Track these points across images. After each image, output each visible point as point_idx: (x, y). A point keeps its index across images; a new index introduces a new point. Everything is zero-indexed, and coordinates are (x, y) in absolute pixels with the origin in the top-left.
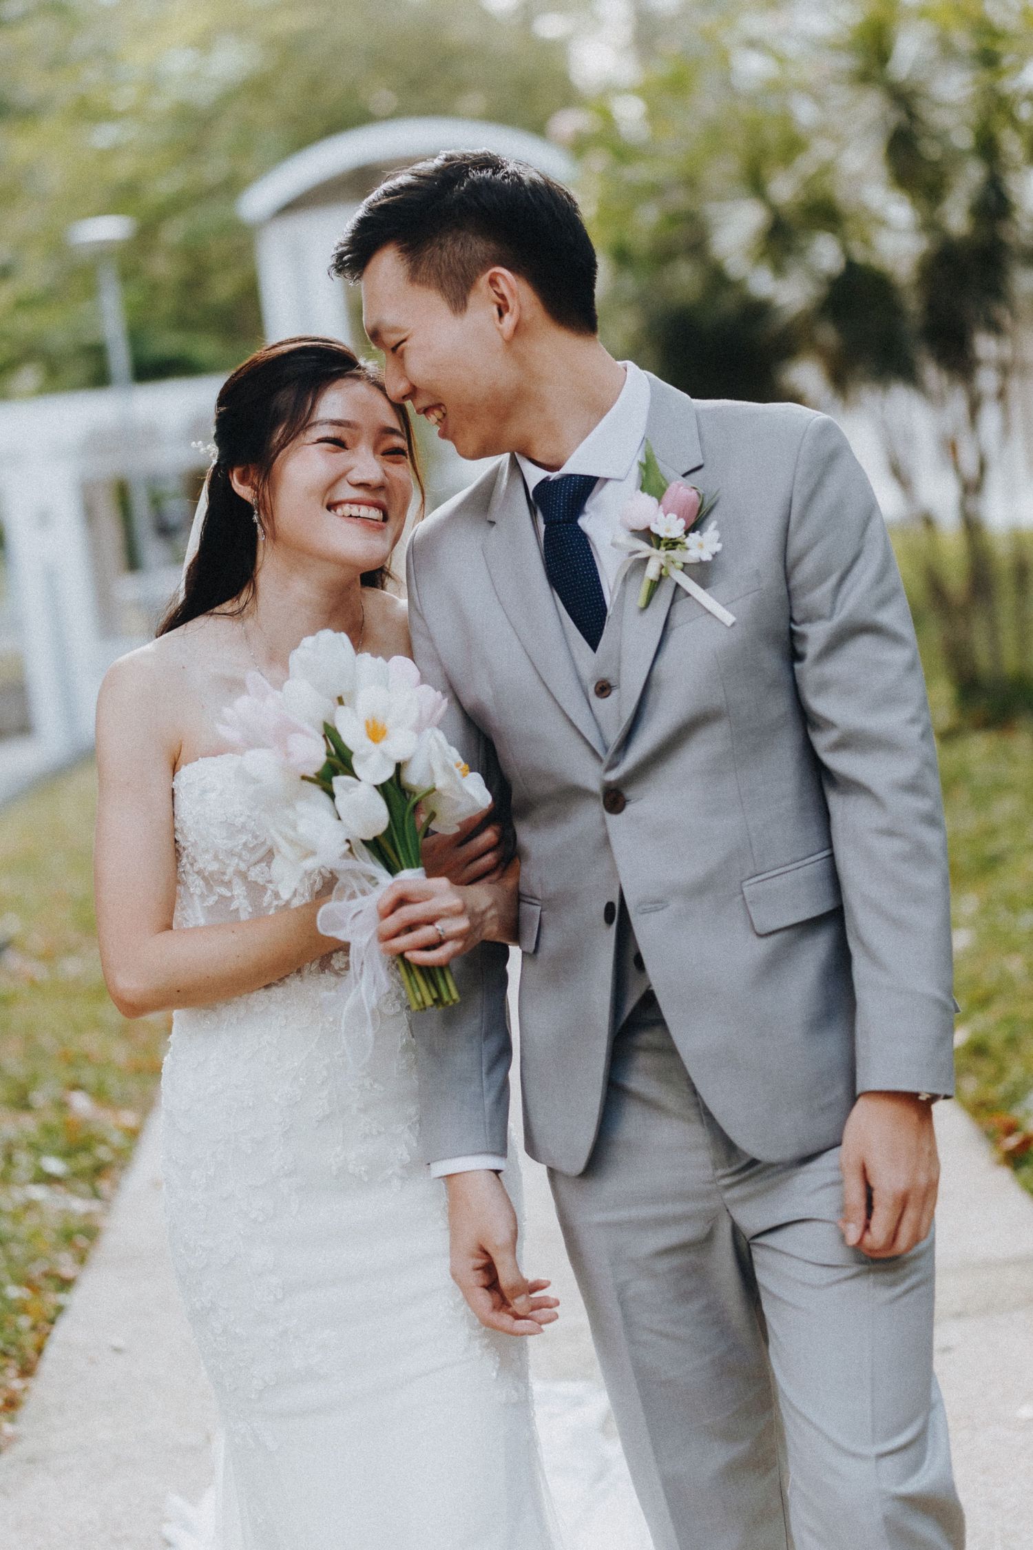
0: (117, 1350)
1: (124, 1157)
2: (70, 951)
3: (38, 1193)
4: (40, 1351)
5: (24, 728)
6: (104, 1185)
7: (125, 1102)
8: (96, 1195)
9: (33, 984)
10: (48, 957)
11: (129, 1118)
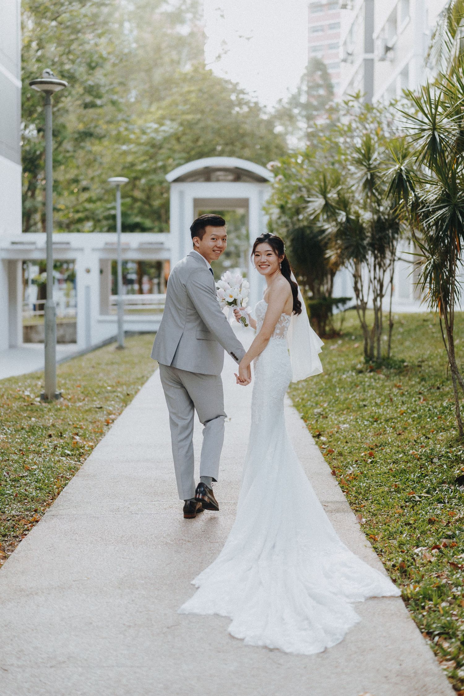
1: (88, 453)
2: (78, 399)
6: (82, 459)
7: (91, 440)
8: (79, 461)
9: (67, 407)
10: (72, 400)
11: (91, 444)
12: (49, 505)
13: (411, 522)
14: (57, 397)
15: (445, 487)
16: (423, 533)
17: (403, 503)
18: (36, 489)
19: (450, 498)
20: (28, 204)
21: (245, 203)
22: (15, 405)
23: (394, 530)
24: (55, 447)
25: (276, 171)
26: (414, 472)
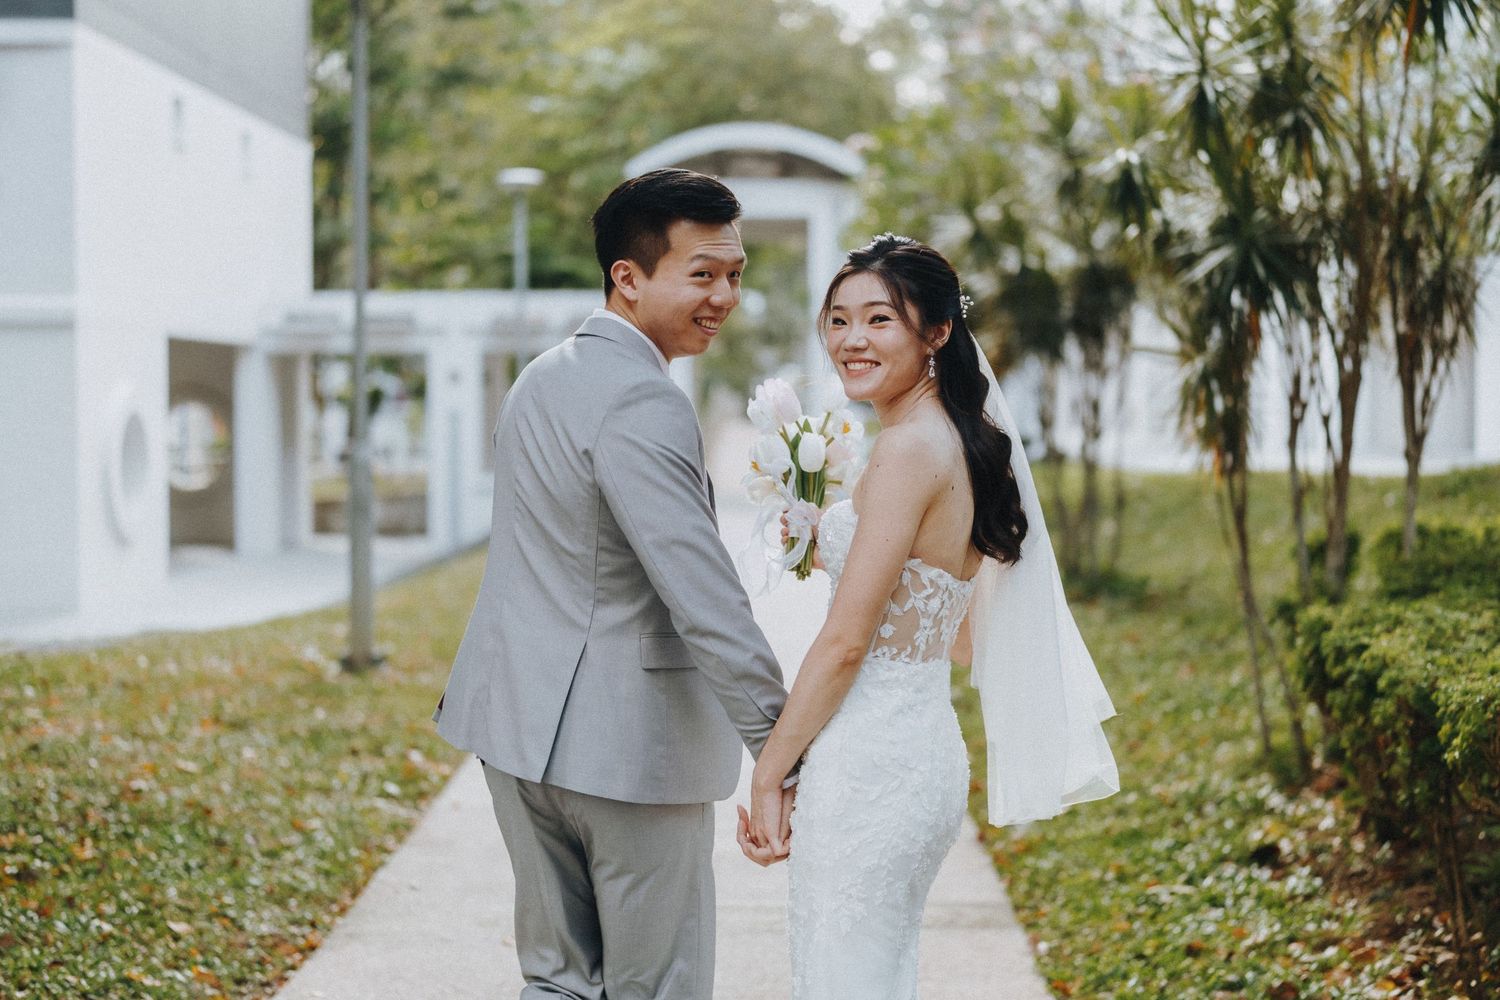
0: (413, 888)
1: (437, 790)
2: (425, 668)
3: (381, 803)
4: (365, 883)
5: (421, 530)
6: (423, 804)
7: (446, 760)
8: (416, 808)
9: (398, 686)
10: (411, 670)
11: (445, 769)
12: (343, 911)
13: (1148, 952)
14: (374, 662)
15: (1229, 869)
16: (1173, 977)
17: (1130, 907)
18: (319, 871)
19: (1238, 898)
20: (327, 229)
21: (799, 227)
22: (282, 681)
23: (1109, 970)
24: (365, 778)
25: (869, 157)
26: (1159, 835)
